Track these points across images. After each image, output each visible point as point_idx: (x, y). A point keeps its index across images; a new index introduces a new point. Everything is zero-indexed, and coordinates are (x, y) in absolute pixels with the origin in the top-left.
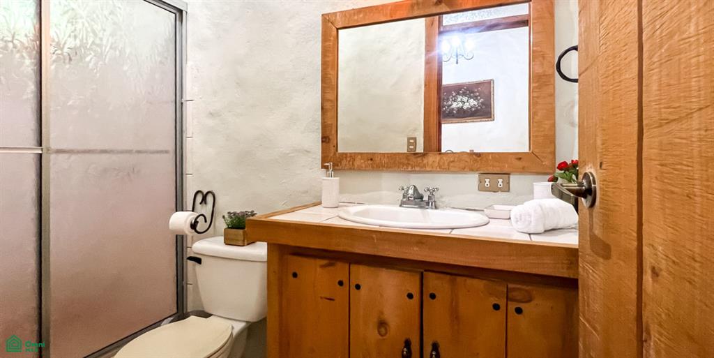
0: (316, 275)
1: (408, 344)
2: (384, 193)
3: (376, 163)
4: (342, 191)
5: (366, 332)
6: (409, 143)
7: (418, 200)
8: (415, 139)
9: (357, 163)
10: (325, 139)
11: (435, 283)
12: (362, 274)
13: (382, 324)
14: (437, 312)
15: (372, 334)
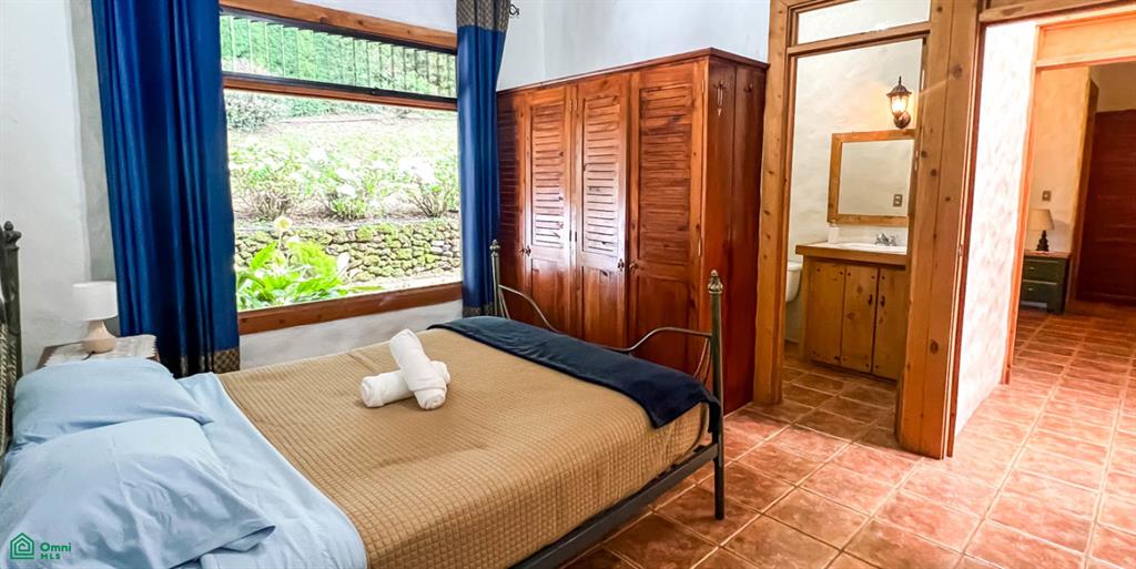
0: (829, 271)
1: (871, 296)
2: (865, 237)
3: (860, 220)
4: (840, 235)
5: (852, 293)
6: (895, 200)
7: (886, 241)
8: (901, 196)
9: (851, 220)
10: (830, 206)
11: (884, 272)
12: (852, 269)
13: (860, 290)
14: (885, 284)
15: (855, 293)
